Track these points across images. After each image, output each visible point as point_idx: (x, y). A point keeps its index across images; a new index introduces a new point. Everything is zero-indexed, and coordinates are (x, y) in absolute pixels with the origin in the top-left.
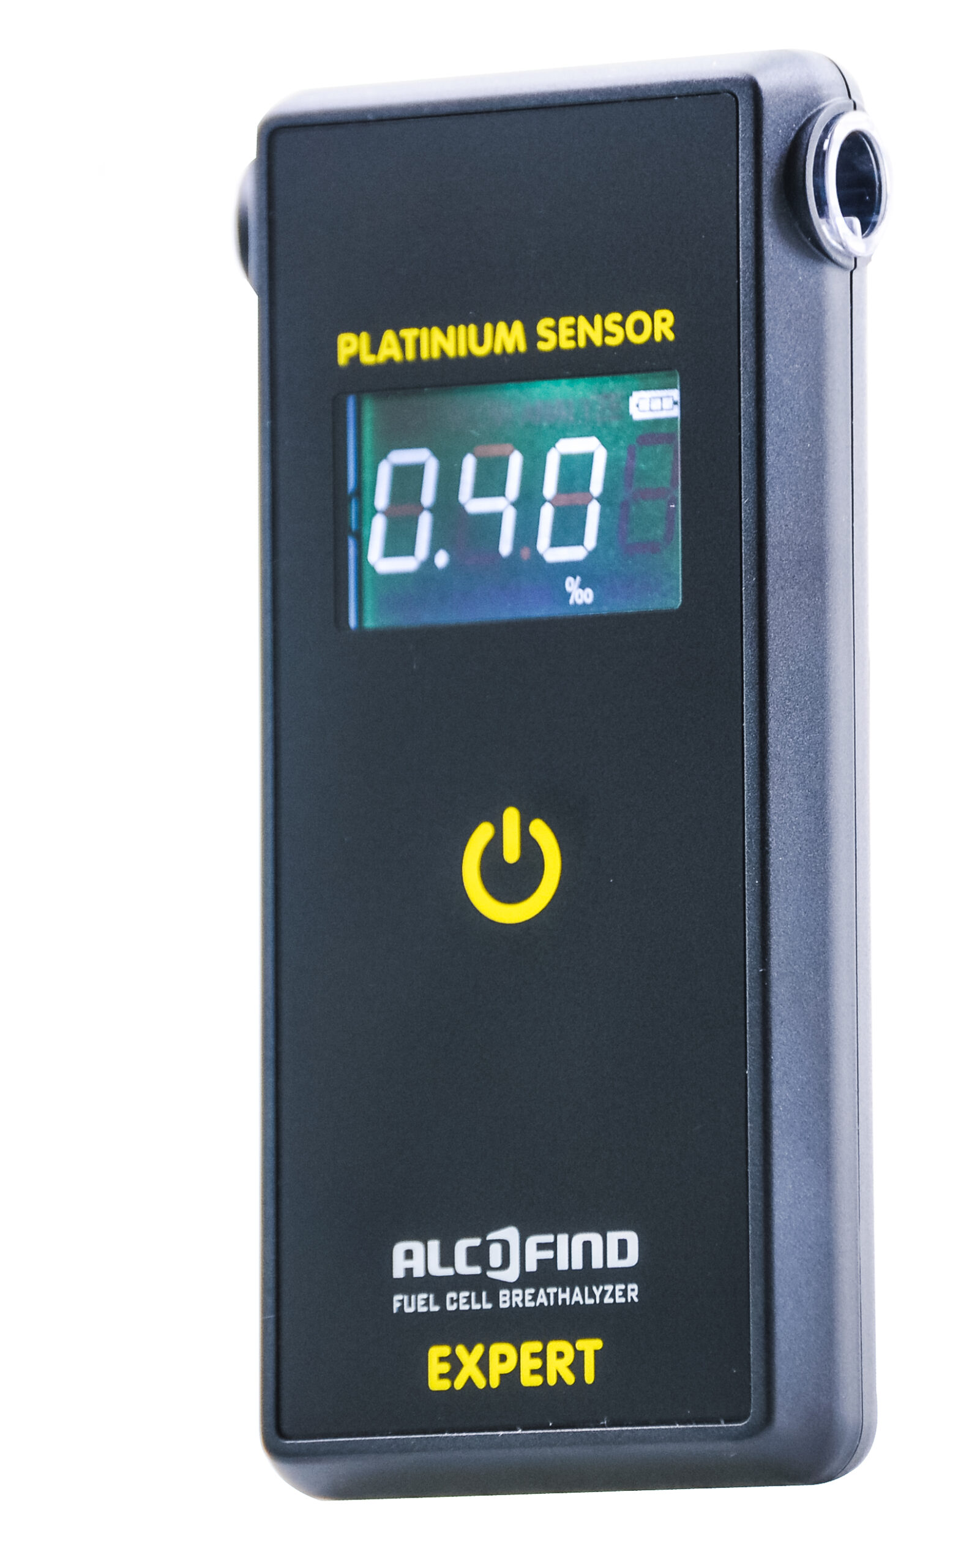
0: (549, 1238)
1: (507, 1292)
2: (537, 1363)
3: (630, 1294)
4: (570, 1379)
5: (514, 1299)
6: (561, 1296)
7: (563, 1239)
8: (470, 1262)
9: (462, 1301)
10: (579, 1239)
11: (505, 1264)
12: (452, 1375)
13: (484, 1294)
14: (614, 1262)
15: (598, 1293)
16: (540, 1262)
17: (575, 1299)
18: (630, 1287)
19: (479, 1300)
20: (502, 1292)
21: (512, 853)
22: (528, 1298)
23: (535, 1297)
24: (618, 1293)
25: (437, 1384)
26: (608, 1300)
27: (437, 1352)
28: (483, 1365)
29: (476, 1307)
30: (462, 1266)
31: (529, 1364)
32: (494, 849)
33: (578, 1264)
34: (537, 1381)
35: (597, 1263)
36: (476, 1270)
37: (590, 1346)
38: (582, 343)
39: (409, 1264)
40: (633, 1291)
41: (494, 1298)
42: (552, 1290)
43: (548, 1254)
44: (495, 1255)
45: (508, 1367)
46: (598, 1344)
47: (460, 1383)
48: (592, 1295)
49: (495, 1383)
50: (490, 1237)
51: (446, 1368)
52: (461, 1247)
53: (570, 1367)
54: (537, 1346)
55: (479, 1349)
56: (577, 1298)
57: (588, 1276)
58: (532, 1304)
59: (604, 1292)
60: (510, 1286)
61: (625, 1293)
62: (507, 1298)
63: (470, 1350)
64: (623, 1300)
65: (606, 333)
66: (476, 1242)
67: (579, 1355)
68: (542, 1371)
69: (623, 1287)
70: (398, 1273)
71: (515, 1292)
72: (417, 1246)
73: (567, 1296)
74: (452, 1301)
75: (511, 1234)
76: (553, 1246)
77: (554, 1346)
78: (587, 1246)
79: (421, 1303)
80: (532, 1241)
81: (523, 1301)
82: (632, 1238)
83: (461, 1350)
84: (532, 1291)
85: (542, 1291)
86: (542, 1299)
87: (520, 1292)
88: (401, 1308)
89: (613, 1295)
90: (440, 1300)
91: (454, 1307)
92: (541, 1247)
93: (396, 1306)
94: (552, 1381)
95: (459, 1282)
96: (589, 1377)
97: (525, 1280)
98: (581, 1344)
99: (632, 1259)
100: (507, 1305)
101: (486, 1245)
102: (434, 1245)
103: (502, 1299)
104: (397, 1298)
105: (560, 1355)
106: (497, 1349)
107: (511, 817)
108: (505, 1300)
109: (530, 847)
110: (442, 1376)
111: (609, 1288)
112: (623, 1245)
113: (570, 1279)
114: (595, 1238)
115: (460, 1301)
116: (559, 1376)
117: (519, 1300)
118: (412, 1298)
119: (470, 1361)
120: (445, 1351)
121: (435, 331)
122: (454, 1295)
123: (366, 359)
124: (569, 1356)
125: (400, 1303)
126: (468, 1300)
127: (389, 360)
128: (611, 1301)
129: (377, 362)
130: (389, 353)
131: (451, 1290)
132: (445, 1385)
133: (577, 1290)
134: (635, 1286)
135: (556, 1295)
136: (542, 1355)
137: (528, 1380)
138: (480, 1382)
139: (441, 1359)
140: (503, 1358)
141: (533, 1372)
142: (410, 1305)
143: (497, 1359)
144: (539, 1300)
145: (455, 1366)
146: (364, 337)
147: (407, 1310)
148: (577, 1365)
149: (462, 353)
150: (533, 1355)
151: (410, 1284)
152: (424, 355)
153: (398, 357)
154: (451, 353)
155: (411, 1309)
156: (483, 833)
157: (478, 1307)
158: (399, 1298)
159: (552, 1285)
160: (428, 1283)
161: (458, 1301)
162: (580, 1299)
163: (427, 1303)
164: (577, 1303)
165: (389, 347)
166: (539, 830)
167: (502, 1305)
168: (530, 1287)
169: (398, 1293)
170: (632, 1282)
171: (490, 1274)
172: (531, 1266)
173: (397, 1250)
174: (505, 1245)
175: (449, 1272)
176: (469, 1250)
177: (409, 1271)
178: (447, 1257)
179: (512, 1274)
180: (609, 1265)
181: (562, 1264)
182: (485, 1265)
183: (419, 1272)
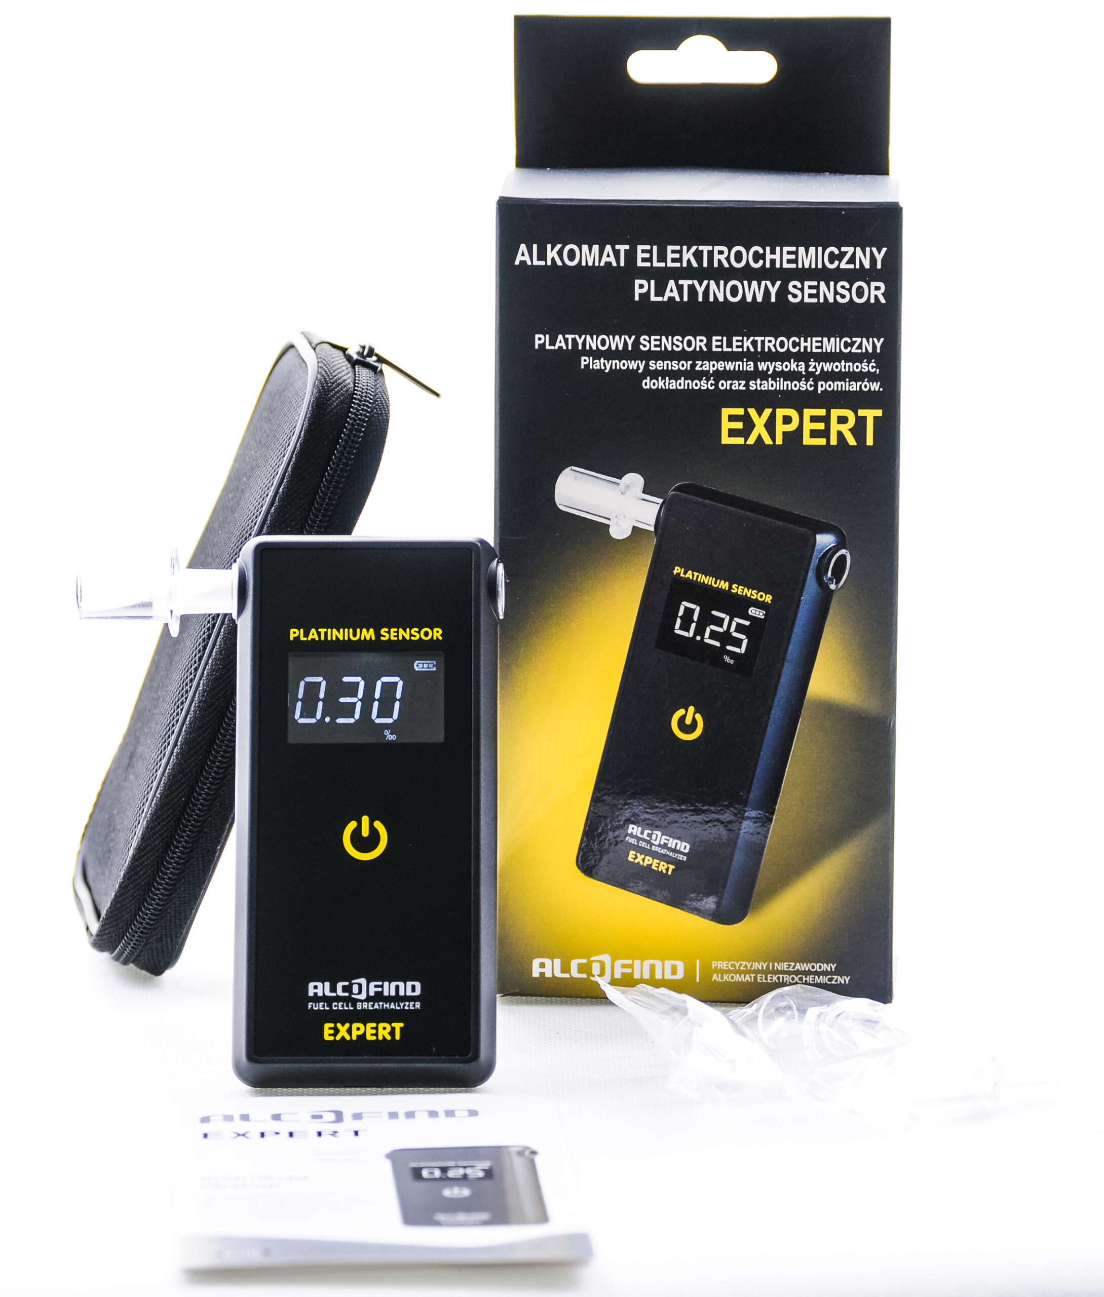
0: (380, 983)
1: (360, 1003)
2: (374, 1031)
3: (416, 1006)
4: (389, 1038)
5: (364, 1006)
6: (385, 1006)
7: (386, 984)
8: (344, 991)
9: (340, 1006)
10: (393, 984)
11: (360, 992)
12: (335, 1035)
13: (350, 1004)
14: (409, 993)
15: (402, 1005)
16: (376, 992)
17: (391, 1007)
18: (416, 1003)
19: (347, 1006)
20: (358, 1003)
21: (365, 832)
22: (370, 1006)
23: (373, 1006)
24: (411, 1005)
25: (327, 1038)
26: (406, 1008)
27: (327, 1026)
28: (349, 1031)
30: (340, 992)
31: (369, 1032)
32: (357, 832)
33: (393, 993)
34: (374, 1038)
35: (402, 993)
36: (347, 994)
37: (398, 1026)
38: (401, 638)
39: (316, 991)
40: (418, 1005)
41: (354, 1005)
42: (381, 1003)
43: (380, 989)
44: (355, 989)
45: (361, 1032)
46: (402, 1025)
47: (338, 1038)
48: (399, 1006)
49: (354, 1038)
50: (353, 982)
51: (332, 1032)
52: (340, 985)
53: (389, 1033)
54: (374, 1025)
55: (347, 1025)
56: (392, 1006)
57: (397, 998)
58: (372, 1008)
59: (404, 1005)
60: (362, 1001)
61: (414, 1005)
62: (361, 1006)
63: (343, 1025)
64: (413, 1008)
65: (411, 635)
66: (347, 983)
67: (393, 1029)
68: (376, 1034)
69: (413, 1003)
70: (311, 994)
71: (364, 1003)
72: (319, 984)
73: (388, 1006)
74: (335, 1006)
75: (363, 981)
76: (382, 986)
77: (381, 1025)
78: (397, 987)
79: (321, 1006)
80: (372, 984)
81: (368, 1007)
82: (418, 985)
83: (339, 1025)
84: (372, 1003)
85: (376, 1004)
86: (376, 1006)
87: (366, 1003)
88: (312, 1008)
89: (409, 1006)
90: (330, 1006)
91: (336, 1008)
92: (376, 986)
93: (310, 1007)
94: (380, 1038)
95: (338, 999)
96: (398, 1037)
97: (369, 999)
98: (394, 1025)
99: (418, 992)
100: (360, 1008)
101: (351, 985)
102: (327, 984)
103: (358, 1006)
104: (310, 1004)
105: (384, 1028)
106: (355, 1026)
107: (365, 820)
108: (359, 1006)
109: (374, 832)
110: (330, 1035)
111: (407, 1003)
112: (413, 988)
113: (389, 999)
114: (401, 984)
115: (339, 1006)
116: (384, 1037)
117: (366, 1007)
118: (317, 1004)
119: (343, 1030)
120: (332, 1025)
121: (334, 630)
122: (336, 1004)
123: (302, 638)
124: (389, 1029)
125: (312, 1005)
126: (343, 1006)
127: (313, 640)
128: (408, 1008)
129: (307, 640)
130: (313, 637)
131: (335, 1002)
132: (332, 1038)
133: (392, 1004)
134: (419, 1003)
135: (383, 1005)
136: (376, 1028)
137: (369, 1037)
138: (348, 1038)
139: (330, 1028)
140: (358, 1029)
141: (372, 1035)
142: (316, 1007)
143: (356, 1029)
144: (375, 1007)
145: (337, 1031)
146: (302, 630)
147: (315, 1008)
148: (392, 1032)
149: (346, 638)
150: (372, 1028)
151: (316, 999)
152: (329, 639)
153: (317, 639)
154: (341, 639)
155: (317, 1009)
156: (353, 825)
157: (347, 1008)
158: (311, 1004)
159: (381, 1001)
160: (324, 999)
161: (338, 1006)
162: (394, 1007)
163: (324, 1006)
164: (392, 1009)
165: (313, 635)
166: (378, 825)
167: (358, 1008)
168: (371, 1002)
169: (311, 1002)
170: (417, 1001)
171: (353, 996)
172: (372, 994)
173: (311, 985)
174: (360, 985)
175: (334, 994)
176: (344, 987)
177: (316, 994)
178: (333, 989)
179: (363, 996)
180: (407, 994)
181: (386, 993)
182: (351, 993)
183: (320, 994)
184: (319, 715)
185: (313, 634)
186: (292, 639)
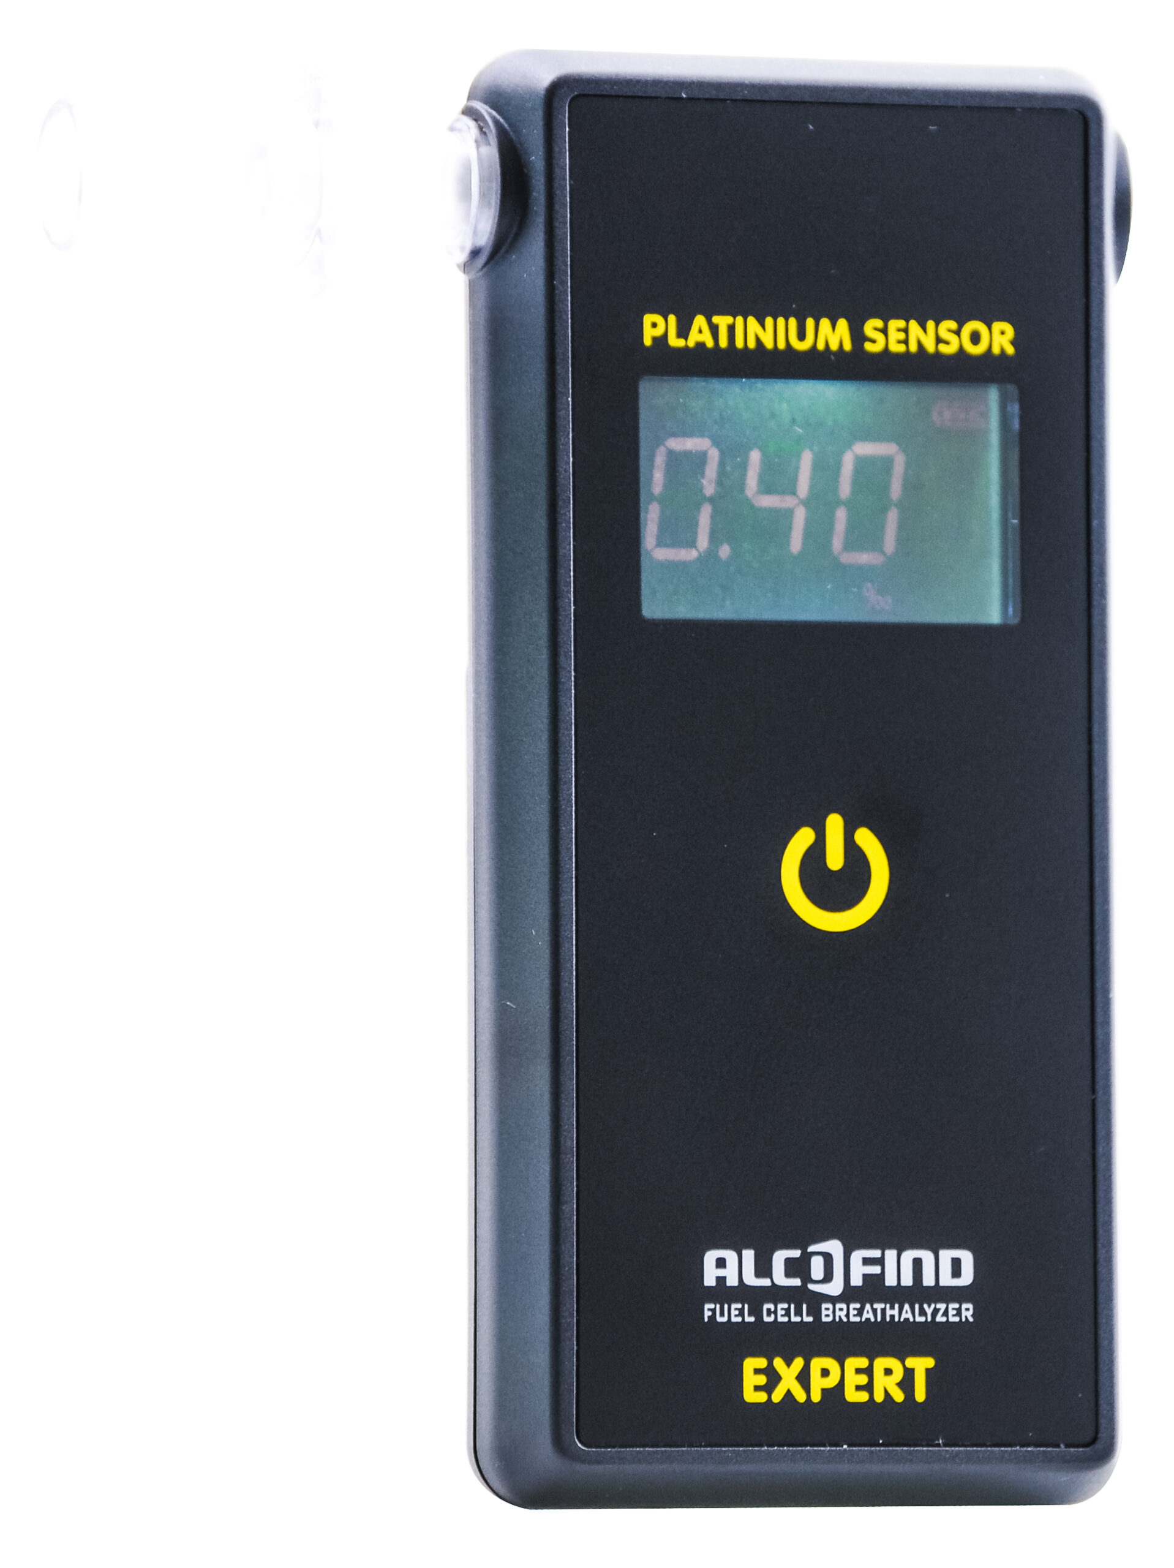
0: (876, 1253)
1: (830, 1306)
2: (863, 1380)
3: (964, 1313)
4: (899, 1396)
5: (838, 1313)
6: (889, 1312)
7: (891, 1255)
8: (788, 1274)
9: (780, 1312)
10: (908, 1256)
11: (828, 1277)
12: (769, 1388)
13: (804, 1308)
14: (947, 1280)
15: (929, 1311)
16: (865, 1277)
17: (904, 1316)
18: (964, 1306)
19: (799, 1312)
20: (824, 1306)
21: (835, 859)
22: (852, 1312)
23: (860, 1312)
24: (951, 1312)
25: (751, 1396)
26: (940, 1318)
27: (751, 1364)
28: (804, 1378)
29: (796, 1319)
30: (780, 1277)
31: (853, 1380)
32: (815, 854)
33: (907, 1280)
34: (863, 1397)
35: (928, 1280)
36: (796, 1282)
37: (921, 1365)
38: (913, 346)
39: (721, 1272)
40: (968, 1311)
41: (815, 1311)
42: (879, 1306)
43: (876, 1270)
44: (817, 1268)
45: (832, 1382)
46: (930, 1362)
47: (777, 1396)
48: (923, 1313)
49: (816, 1397)
50: (811, 1249)
51: (762, 1380)
52: (779, 1258)
53: (899, 1385)
54: (863, 1362)
55: (798, 1363)
56: (907, 1314)
57: (918, 1294)
58: (857, 1319)
59: (936, 1311)
60: (833, 1300)
61: (959, 1312)
62: (830, 1312)
63: (789, 1364)
64: (957, 1319)
65: (939, 340)
66: (796, 1253)
67: (909, 1374)
68: (869, 1387)
69: (957, 1306)
70: (710, 1280)
71: (838, 1306)
72: (730, 1256)
73: (896, 1312)
74: (769, 1312)
75: (834, 1247)
76: (880, 1262)
77: (880, 1363)
78: (917, 1263)
79: (735, 1313)
80: (857, 1256)
81: (848, 1315)
82: (967, 1258)
83: (779, 1363)
84: (858, 1306)
85: (868, 1306)
86: (868, 1314)
87: (844, 1306)
88: (713, 1317)
89: (946, 1313)
90: (756, 1311)
91: (771, 1319)
92: (867, 1261)
93: (707, 1314)
94: (879, 1397)
95: (776, 1294)
96: (920, 1395)
97: (849, 1294)
98: (911, 1362)
99: (967, 1277)
100: (830, 1319)
101: (806, 1257)
102: (749, 1255)
103: (824, 1312)
104: (708, 1306)
105: (888, 1372)
106: (818, 1363)
107: (835, 824)
108: (827, 1313)
109: (855, 855)
110: (757, 1388)
111: (942, 1306)
112: (956, 1264)
113: (898, 1295)
114: (927, 1256)
115: (777, 1313)
116: (887, 1393)
117: (843, 1314)
118: (726, 1306)
119: (788, 1374)
120: (762, 1363)
121: (751, 320)
122: (771, 1306)
123: (675, 342)
124: (898, 1374)
125: (714, 1311)
126: (787, 1313)
127: (701, 345)
128: (944, 1319)
129: (687, 346)
130: (700, 338)
131: (768, 1302)
132: (762, 1397)
133: (907, 1307)
134: (970, 1306)
135: (884, 1311)
136: (869, 1371)
137: (853, 1396)
138: (800, 1396)
139: (757, 1371)
140: (825, 1373)
141: (859, 1388)
142: (722, 1314)
143: (819, 1373)
144: (865, 1316)
145: (773, 1378)
146: (672, 318)
147: (719, 1319)
148: (907, 1383)
149: (781, 345)
150: (858, 1371)
151: (723, 1293)
152: (739, 344)
153: (710, 344)
154: (769, 345)
155: (725, 1319)
156: (804, 838)
157: (798, 1319)
158: (712, 1306)
159: (879, 1301)
160: (743, 1293)
161: (775, 1312)
162: (910, 1316)
163: (741, 1313)
164: (907, 1320)
165: (700, 333)
166: (865, 838)
167: (824, 1319)
168: (855, 1301)
169: (710, 1302)
170: (967, 1301)
171: (811, 1287)
172: (856, 1281)
173: (710, 1257)
174: (828, 1258)
175: (766, 1282)
176: (788, 1261)
177: (721, 1280)
178: (763, 1268)
179: (835, 1288)
180: (942, 1283)
181: (890, 1280)
182: (807, 1278)
183: (732, 1281)
184: (703, 542)
185: (700, 331)
186: (648, 342)
